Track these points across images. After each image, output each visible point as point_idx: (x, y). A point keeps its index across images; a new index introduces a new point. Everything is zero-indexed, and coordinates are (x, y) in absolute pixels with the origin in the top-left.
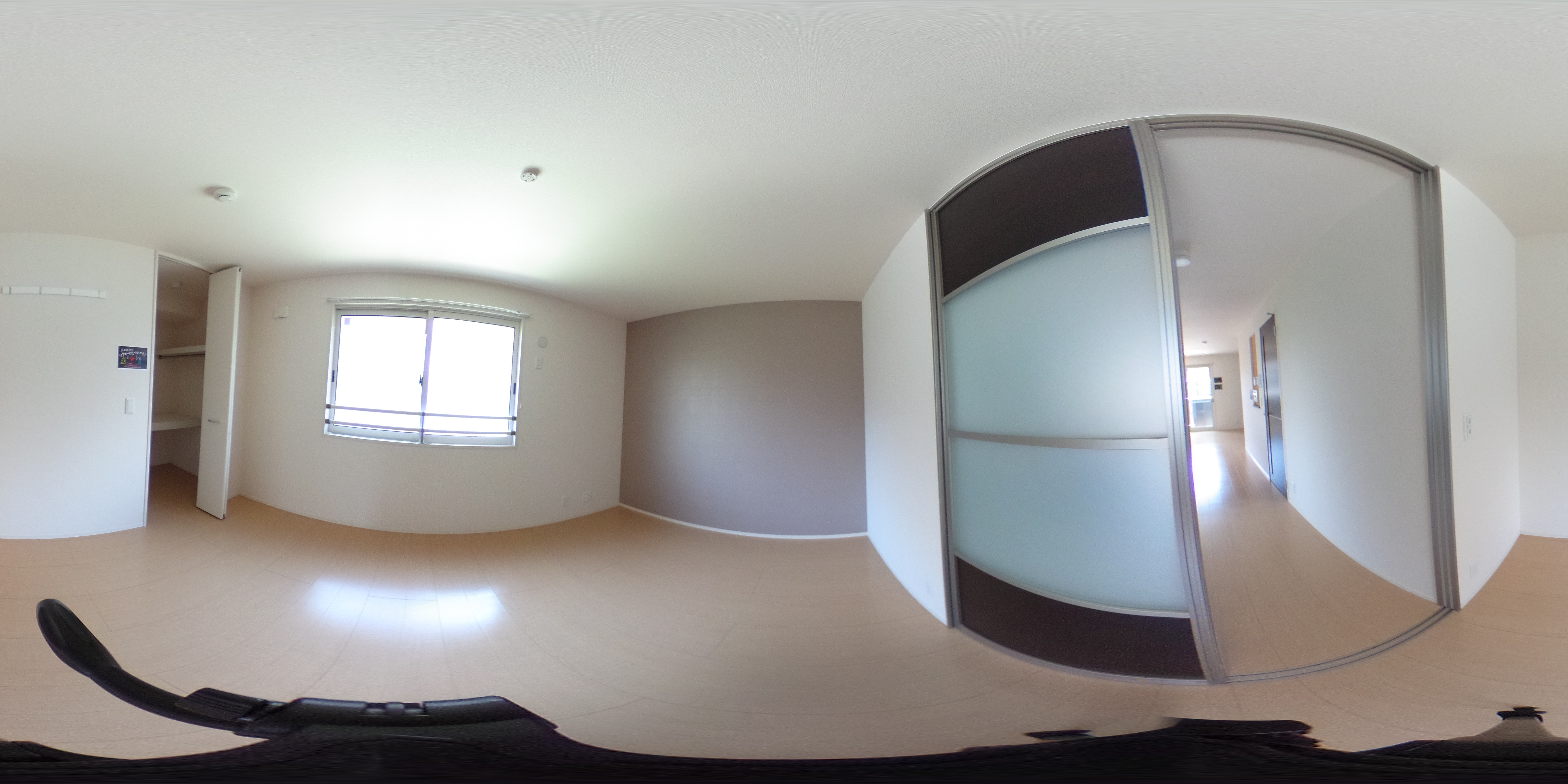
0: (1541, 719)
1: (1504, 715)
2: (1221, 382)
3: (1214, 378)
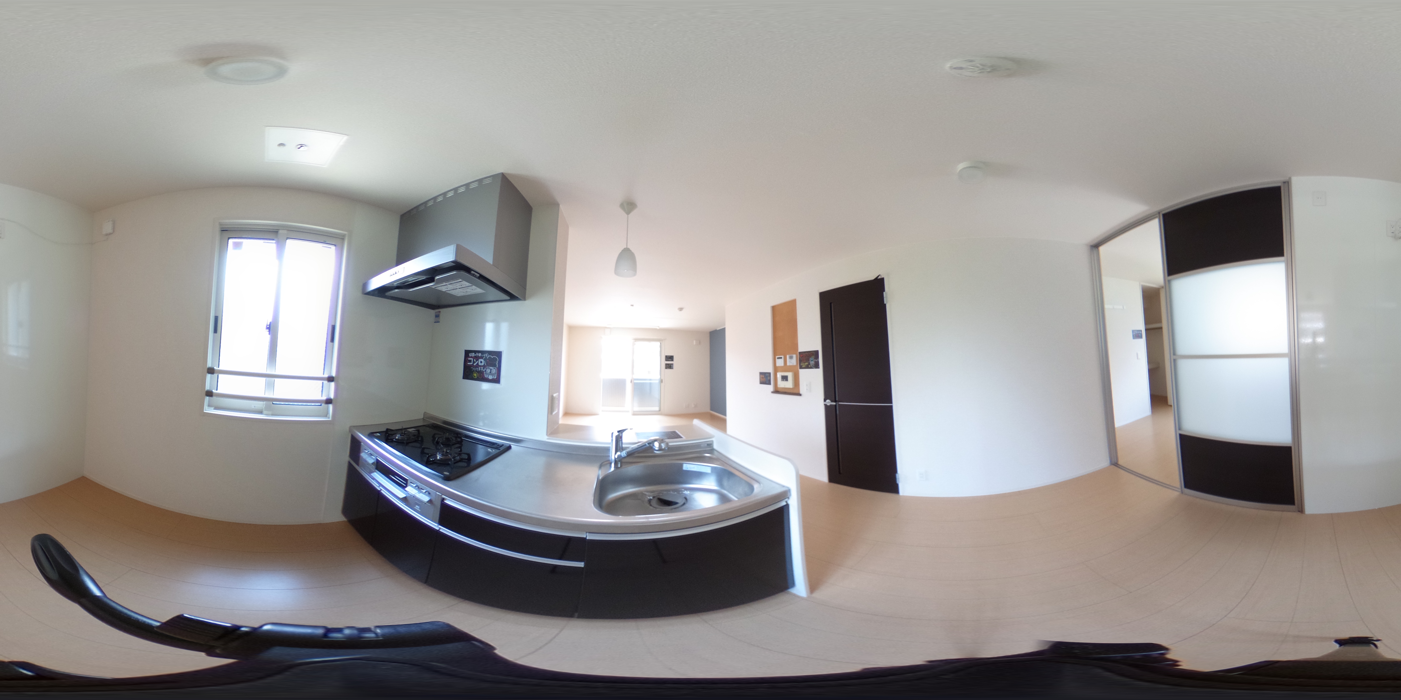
1: (1341, 642)
2: (672, 360)
3: (666, 356)
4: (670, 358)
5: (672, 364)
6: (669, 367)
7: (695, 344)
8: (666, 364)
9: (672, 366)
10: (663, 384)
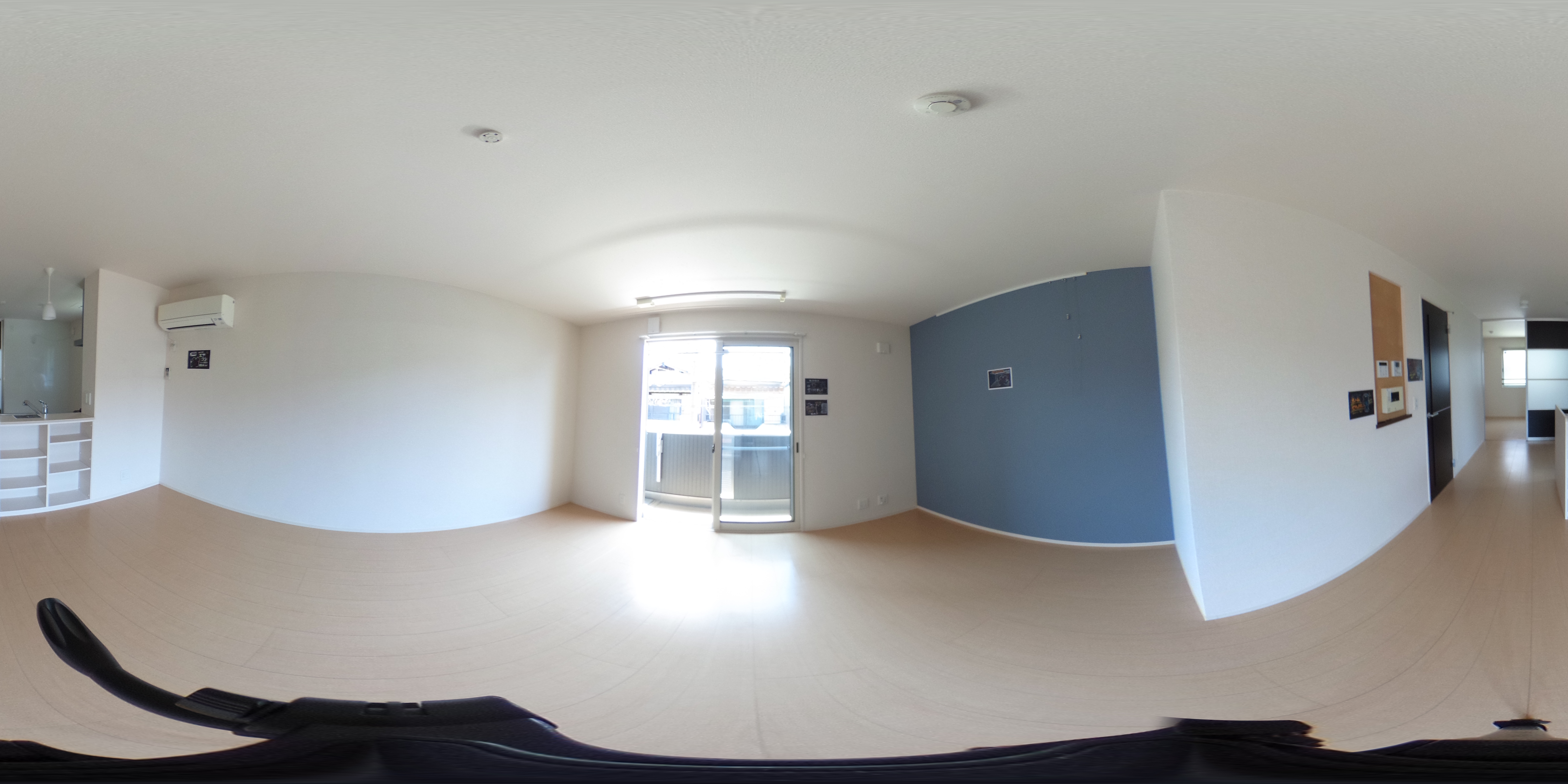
0: (1544, 728)
1: (1501, 724)
2: (825, 392)
3: (807, 380)
4: (817, 386)
5: (825, 402)
6: (816, 408)
7: (878, 350)
8: (807, 402)
9: (826, 407)
10: (800, 456)
